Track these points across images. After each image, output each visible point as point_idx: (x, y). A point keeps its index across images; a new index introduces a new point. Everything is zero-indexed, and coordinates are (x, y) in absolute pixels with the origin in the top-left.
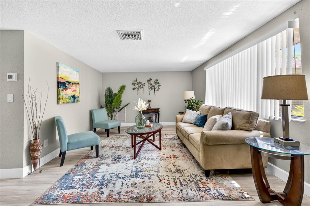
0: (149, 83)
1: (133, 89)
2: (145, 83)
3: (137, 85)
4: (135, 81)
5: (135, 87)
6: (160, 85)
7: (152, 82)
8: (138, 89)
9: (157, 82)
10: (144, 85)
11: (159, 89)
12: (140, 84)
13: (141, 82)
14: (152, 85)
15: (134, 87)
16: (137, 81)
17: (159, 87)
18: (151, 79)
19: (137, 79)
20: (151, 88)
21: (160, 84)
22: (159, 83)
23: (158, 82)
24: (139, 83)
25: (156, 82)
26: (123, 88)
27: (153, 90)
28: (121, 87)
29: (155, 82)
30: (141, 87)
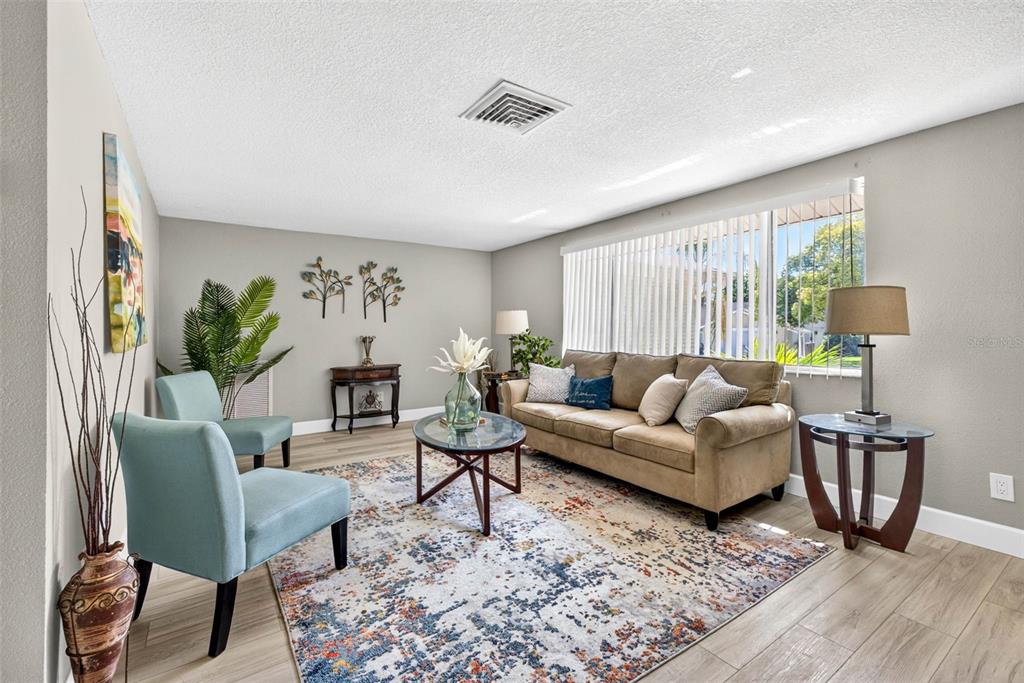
0: (366, 276)
1: (305, 295)
2: (350, 277)
3: (322, 281)
4: (314, 266)
5: (314, 289)
6: (403, 289)
7: (376, 275)
8: (325, 298)
9: (391, 276)
10: (349, 284)
11: (399, 299)
12: (333, 280)
13: (336, 273)
14: (374, 284)
15: (307, 287)
16: (319, 266)
17: (399, 294)
18: (371, 265)
19: (320, 259)
20: (371, 294)
21: (401, 285)
22: (399, 280)
23: (396, 276)
24: (329, 273)
25: (389, 275)
26: (262, 289)
27: (379, 302)
28: (253, 283)
29: (386, 274)
30: (337, 288)
